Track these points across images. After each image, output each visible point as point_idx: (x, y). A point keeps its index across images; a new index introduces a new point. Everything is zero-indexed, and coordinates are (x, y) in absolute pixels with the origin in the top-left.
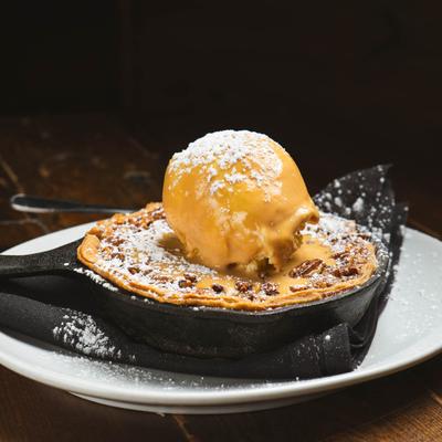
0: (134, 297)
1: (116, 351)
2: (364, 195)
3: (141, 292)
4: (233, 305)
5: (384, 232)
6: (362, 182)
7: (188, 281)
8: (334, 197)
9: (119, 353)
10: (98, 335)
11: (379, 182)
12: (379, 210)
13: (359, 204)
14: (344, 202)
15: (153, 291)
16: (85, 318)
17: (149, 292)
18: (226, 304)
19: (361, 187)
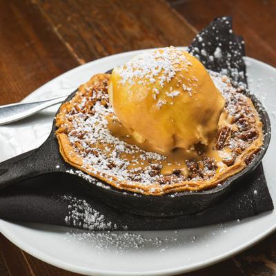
0: (125, 193)
1: (113, 225)
2: (220, 45)
3: (130, 189)
4: (196, 188)
5: (239, 71)
6: (217, 35)
7: (156, 171)
8: (200, 49)
9: (115, 225)
10: (95, 214)
11: (229, 33)
12: (232, 54)
13: (218, 52)
14: (207, 52)
15: (139, 188)
16: (82, 203)
17: (137, 189)
18: (191, 188)
19: (217, 38)
